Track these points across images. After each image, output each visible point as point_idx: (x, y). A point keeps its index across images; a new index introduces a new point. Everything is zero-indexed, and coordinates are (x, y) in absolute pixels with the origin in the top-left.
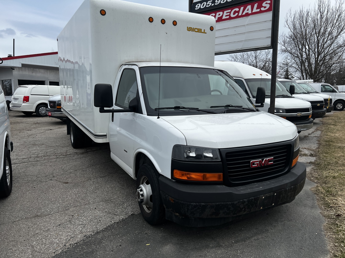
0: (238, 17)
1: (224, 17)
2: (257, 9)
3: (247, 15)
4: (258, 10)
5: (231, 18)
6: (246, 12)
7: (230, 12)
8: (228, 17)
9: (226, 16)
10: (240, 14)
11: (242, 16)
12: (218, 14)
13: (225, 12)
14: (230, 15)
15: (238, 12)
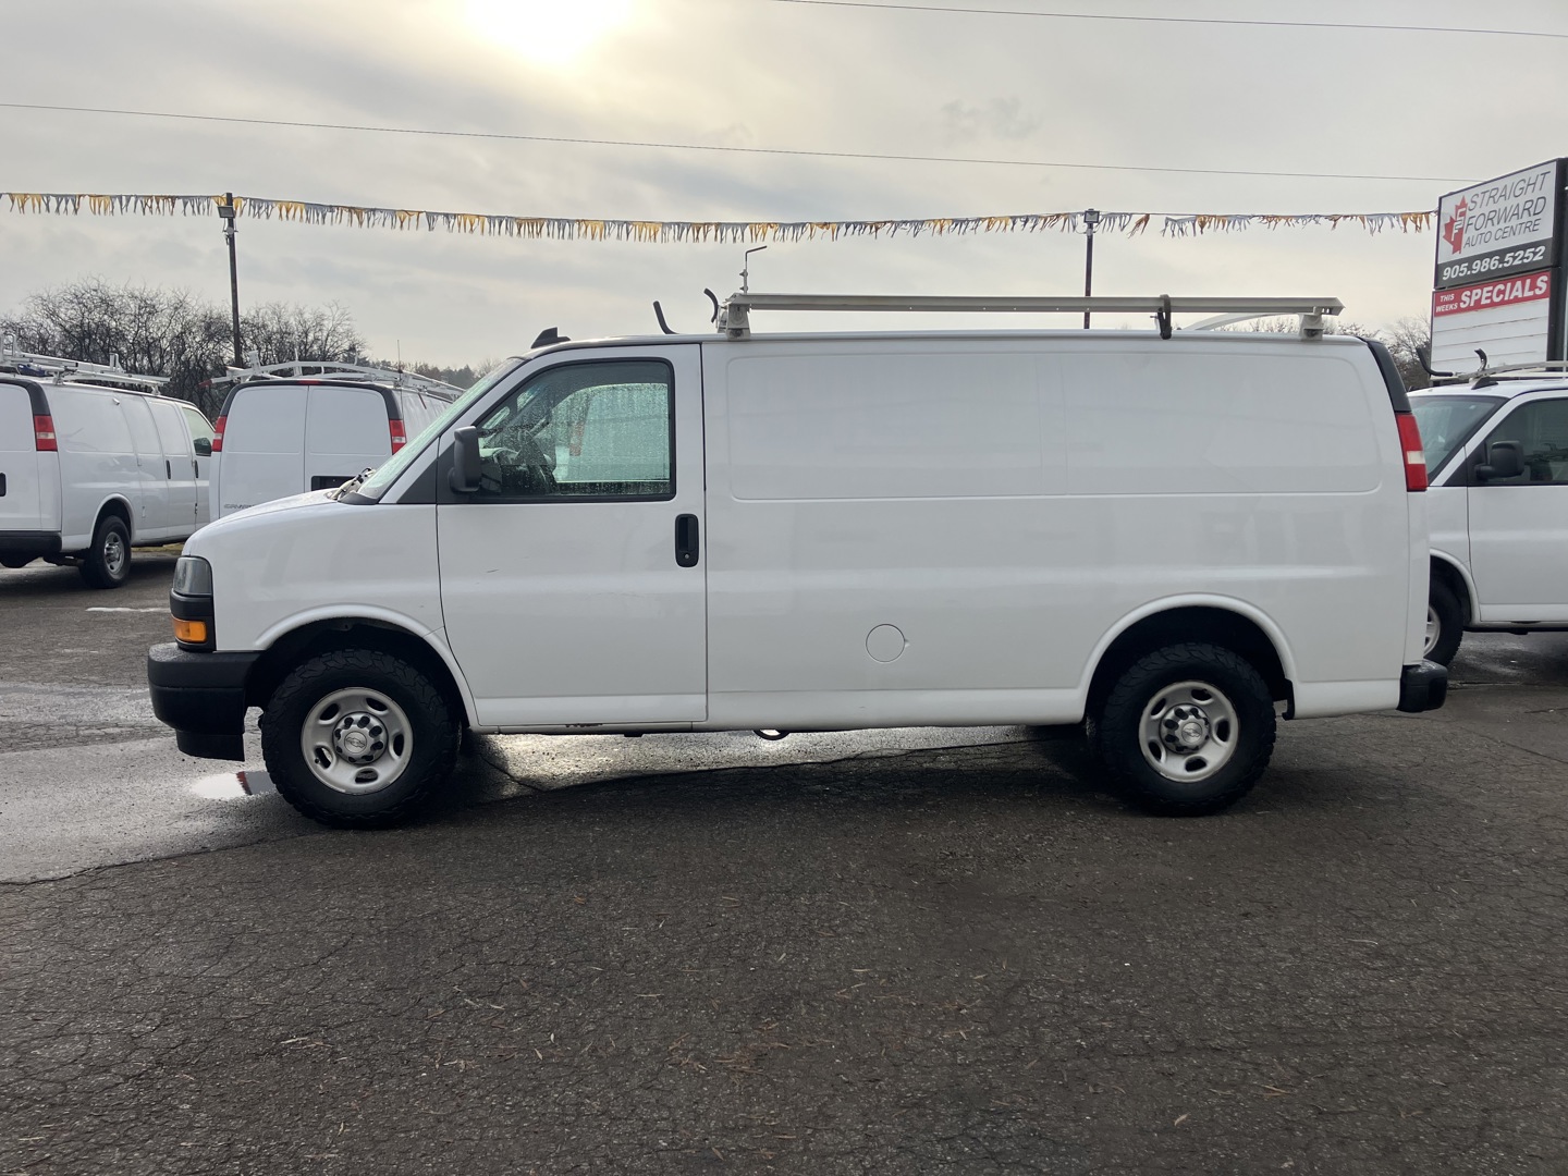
0: (1503, 303)
1: (1484, 302)
2: (1530, 290)
3: (1517, 300)
4: (1531, 293)
5: (1493, 305)
6: (1514, 294)
7: (1492, 292)
8: (1488, 301)
9: (1487, 298)
10: (1506, 298)
11: (1509, 302)
12: (1475, 292)
13: (1486, 289)
14: (1490, 298)
15: (1503, 292)
